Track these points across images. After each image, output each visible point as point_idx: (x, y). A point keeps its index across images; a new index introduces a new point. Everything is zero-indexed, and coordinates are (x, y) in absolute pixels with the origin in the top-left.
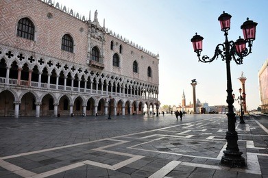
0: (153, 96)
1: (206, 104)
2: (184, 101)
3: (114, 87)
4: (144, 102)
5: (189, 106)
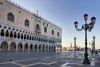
0: (59, 43)
1: (80, 47)
3: (45, 40)
4: (56, 46)
5: (73, 48)
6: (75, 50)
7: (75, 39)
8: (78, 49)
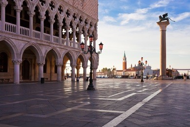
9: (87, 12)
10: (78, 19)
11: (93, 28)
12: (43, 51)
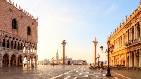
2: (58, 57)
4: (24, 56)
5: (60, 60)
6: (64, 64)
7: (64, 43)
8: (69, 63)
9: (33, 40)
10: (29, 43)
11: (35, 46)
12: (17, 56)
